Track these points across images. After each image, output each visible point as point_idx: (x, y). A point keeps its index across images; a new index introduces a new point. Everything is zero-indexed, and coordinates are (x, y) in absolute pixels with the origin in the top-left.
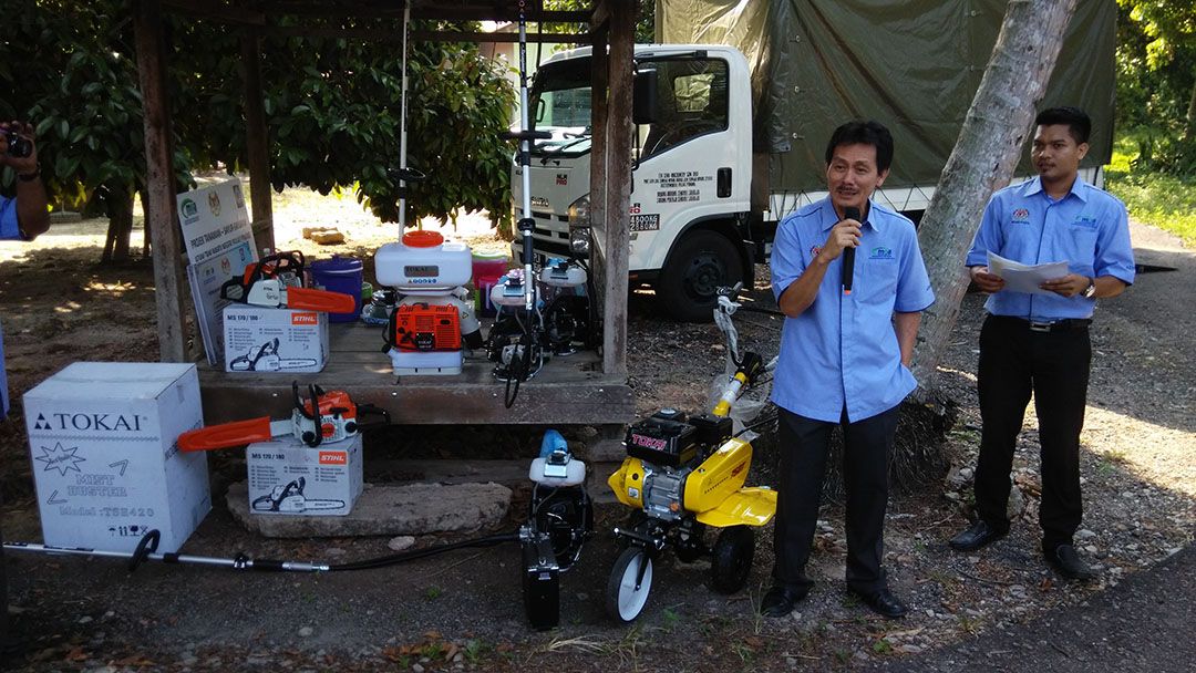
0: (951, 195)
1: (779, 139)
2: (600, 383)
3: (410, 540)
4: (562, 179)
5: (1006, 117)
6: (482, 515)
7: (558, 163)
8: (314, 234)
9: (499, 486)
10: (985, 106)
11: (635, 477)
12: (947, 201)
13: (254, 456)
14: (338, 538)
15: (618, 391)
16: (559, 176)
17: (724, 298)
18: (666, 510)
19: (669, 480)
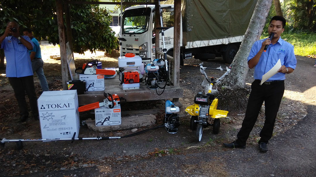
0: (248, 40)
1: (189, 28)
2: (175, 89)
3: (136, 129)
4: (136, 40)
5: (260, 21)
6: (152, 122)
7: (135, 36)
8: (54, 57)
9: (152, 115)
10: (255, 19)
11: (197, 108)
12: (247, 41)
13: (97, 112)
14: (118, 130)
15: (179, 90)
16: (136, 39)
17: (201, 66)
18: (204, 116)
19: (205, 109)
